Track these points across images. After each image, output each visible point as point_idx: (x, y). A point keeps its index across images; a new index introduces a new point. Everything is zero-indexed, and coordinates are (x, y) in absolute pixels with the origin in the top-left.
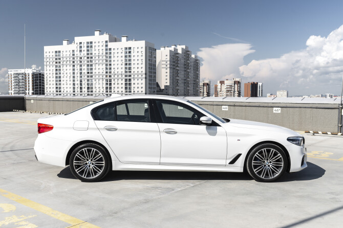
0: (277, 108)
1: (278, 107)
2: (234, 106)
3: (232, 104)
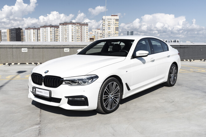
0: (66, 49)
1: (68, 48)
2: (33, 48)
3: (30, 47)
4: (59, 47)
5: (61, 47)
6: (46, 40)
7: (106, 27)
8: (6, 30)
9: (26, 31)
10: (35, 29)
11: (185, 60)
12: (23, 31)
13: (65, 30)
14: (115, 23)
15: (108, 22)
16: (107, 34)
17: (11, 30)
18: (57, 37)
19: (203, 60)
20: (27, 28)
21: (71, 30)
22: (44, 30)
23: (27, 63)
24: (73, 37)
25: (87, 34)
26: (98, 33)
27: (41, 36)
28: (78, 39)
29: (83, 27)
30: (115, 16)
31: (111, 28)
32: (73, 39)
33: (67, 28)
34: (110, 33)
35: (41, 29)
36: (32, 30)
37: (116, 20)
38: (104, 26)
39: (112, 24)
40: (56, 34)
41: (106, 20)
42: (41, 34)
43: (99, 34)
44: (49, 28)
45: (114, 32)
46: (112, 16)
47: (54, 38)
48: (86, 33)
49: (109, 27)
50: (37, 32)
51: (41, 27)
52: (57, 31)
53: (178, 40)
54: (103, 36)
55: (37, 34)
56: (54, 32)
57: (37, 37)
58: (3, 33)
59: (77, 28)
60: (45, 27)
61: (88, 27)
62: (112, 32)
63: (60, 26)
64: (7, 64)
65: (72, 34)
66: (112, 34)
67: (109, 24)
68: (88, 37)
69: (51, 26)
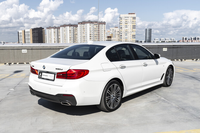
2: (32, 49)
4: (55, 48)
5: (57, 48)
6: (66, 38)
7: (123, 25)
8: (29, 30)
9: (47, 30)
10: (56, 28)
11: (175, 60)
12: (44, 30)
13: (83, 29)
14: (132, 21)
15: (125, 21)
16: (125, 32)
17: (34, 30)
18: (76, 35)
19: (195, 59)
20: (48, 27)
21: (89, 29)
22: (64, 30)
23: (25, 63)
24: (91, 36)
25: (105, 33)
26: (115, 31)
27: (61, 35)
28: (96, 38)
29: (101, 25)
30: (132, 15)
31: (128, 27)
32: (91, 38)
33: (85, 27)
34: (127, 31)
35: (61, 28)
36: (53, 29)
37: (133, 18)
38: (121, 24)
39: (130, 22)
40: (75, 33)
41: (123, 18)
42: (61, 33)
43: (117, 33)
44: (68, 27)
45: (131, 30)
46: (129, 14)
47: (73, 37)
48: (103, 32)
49: (126, 26)
50: (57, 31)
51: (61, 26)
52: (76, 30)
53: (199, 37)
54: (121, 34)
55: (57, 33)
56: (73, 31)
57: (57, 36)
58: (26, 33)
59: (95, 26)
60: (65, 26)
61: (105, 25)
62: (129, 30)
63: (79, 25)
64: (7, 63)
65: (90, 32)
66: (129, 32)
67: (126, 22)
68: (105, 35)
69: (70, 25)
